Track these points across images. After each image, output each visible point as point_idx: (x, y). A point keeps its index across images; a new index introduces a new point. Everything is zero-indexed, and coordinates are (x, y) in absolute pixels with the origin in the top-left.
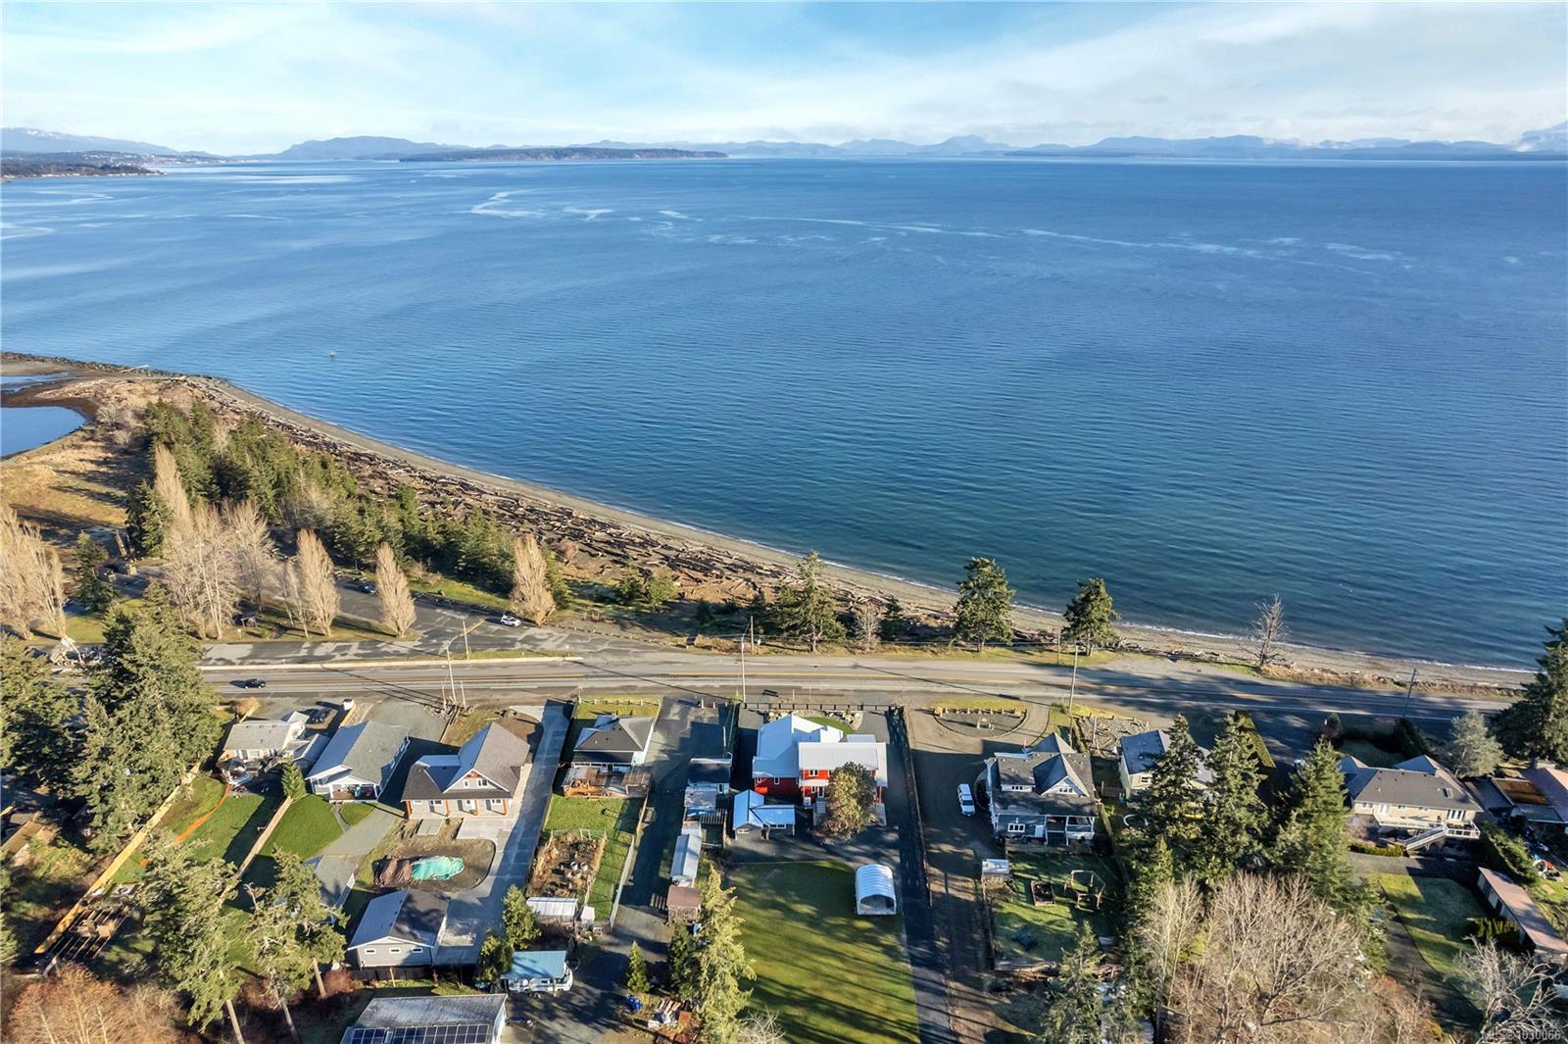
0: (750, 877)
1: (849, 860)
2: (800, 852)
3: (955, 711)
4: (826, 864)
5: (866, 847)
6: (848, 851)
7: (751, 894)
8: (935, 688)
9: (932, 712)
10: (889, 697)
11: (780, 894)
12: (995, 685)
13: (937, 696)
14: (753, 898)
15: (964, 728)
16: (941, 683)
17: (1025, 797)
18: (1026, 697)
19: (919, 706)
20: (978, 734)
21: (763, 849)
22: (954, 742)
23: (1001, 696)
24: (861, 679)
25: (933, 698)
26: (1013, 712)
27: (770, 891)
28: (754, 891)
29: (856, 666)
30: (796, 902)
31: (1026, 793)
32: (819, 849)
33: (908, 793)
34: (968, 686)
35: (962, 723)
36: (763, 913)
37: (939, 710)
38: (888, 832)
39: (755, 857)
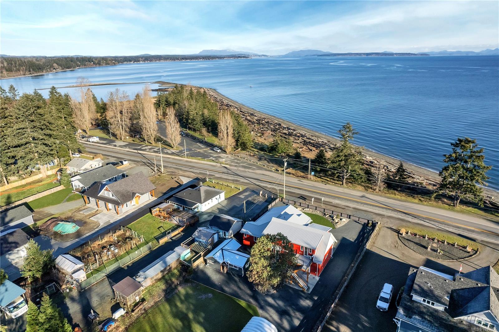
0: (190, 292)
1: (262, 308)
2: (235, 288)
3: (415, 235)
4: (243, 304)
5: (281, 303)
6: (266, 301)
7: (179, 304)
8: (410, 219)
9: (398, 232)
10: (374, 216)
11: (195, 312)
12: (458, 227)
13: (409, 224)
14: (176, 306)
15: (416, 247)
16: (415, 217)
17: (434, 314)
18: (482, 241)
19: (391, 226)
20: (427, 253)
21: (215, 278)
22: (403, 254)
23: (460, 235)
24: (362, 203)
25: (404, 224)
26: (465, 247)
27: (192, 307)
28: (182, 302)
29: (363, 196)
30: (199, 323)
31: (437, 311)
32: (249, 292)
33: (343, 276)
34: (436, 224)
35: (417, 244)
36: (171, 320)
37: (403, 231)
38: (306, 298)
39: (207, 280)
